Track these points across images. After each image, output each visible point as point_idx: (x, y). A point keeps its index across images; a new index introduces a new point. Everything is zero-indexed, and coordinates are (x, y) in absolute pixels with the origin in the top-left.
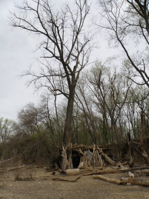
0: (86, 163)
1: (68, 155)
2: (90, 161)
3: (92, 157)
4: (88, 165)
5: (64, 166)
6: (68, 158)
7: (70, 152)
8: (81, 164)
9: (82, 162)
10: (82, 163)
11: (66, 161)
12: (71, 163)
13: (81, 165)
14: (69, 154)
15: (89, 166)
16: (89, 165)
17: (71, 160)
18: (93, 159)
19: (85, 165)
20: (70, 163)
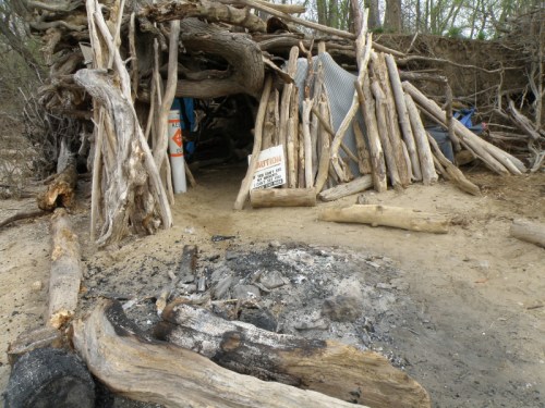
0: (309, 151)
1: (142, 84)
2: (337, 142)
3: (355, 105)
4: (323, 175)
5: (109, 197)
6: (143, 107)
7: (165, 56)
8: (268, 164)
9: (273, 142)
10: (277, 151)
11: (126, 136)
12: (177, 148)
13: (262, 171)
14: (157, 77)
15: (334, 180)
16: (331, 172)
17: (168, 124)
18: (360, 122)
19: (300, 170)
20: (162, 151)
